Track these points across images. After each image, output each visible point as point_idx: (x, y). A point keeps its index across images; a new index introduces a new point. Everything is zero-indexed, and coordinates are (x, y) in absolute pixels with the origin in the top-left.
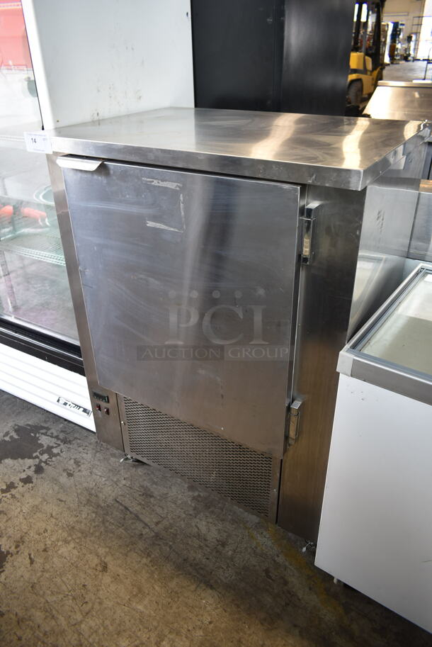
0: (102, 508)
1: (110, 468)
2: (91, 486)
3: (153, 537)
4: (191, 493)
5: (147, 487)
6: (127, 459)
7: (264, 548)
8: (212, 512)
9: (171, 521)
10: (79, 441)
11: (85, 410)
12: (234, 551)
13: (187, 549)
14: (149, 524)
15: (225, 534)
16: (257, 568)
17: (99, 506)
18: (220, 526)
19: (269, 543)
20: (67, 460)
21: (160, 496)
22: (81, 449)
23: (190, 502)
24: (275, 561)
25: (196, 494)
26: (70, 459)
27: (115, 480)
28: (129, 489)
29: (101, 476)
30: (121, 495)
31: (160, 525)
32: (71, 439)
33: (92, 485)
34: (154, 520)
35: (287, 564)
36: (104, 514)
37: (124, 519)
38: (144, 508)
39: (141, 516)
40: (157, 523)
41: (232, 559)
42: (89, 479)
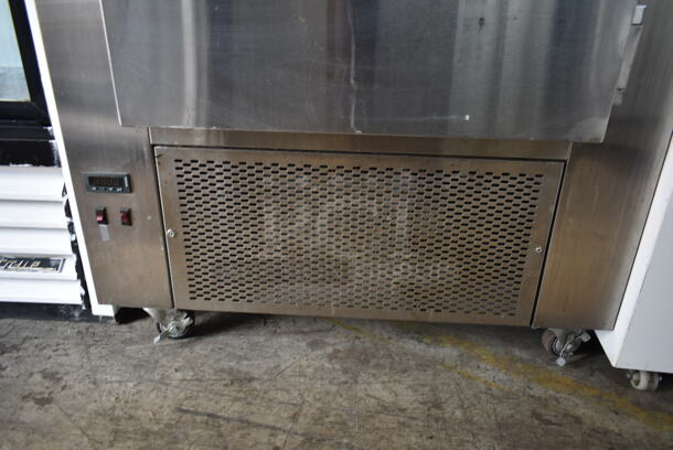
0: (156, 433)
1: (135, 362)
2: (108, 405)
3: (303, 443)
4: (319, 352)
5: (231, 369)
6: (167, 335)
7: (502, 386)
8: (377, 366)
9: (319, 405)
10: (36, 341)
11: (45, 262)
12: (462, 407)
13: (382, 437)
14: (279, 425)
15: (427, 389)
16: (518, 417)
17: (147, 434)
18: (409, 381)
19: (501, 376)
20: (22, 378)
21: (266, 373)
22: (48, 352)
23: (327, 365)
24: (533, 397)
25: (330, 350)
26: (31, 374)
27: (157, 377)
28: (197, 383)
29: (120, 382)
30: (186, 399)
31: (301, 419)
32: (14, 342)
33: (108, 402)
34: (285, 415)
35: (551, 392)
36: (168, 443)
37: (221, 435)
38: (250, 404)
39: (252, 418)
40: (294, 418)
41: (470, 421)
42: (96, 394)
